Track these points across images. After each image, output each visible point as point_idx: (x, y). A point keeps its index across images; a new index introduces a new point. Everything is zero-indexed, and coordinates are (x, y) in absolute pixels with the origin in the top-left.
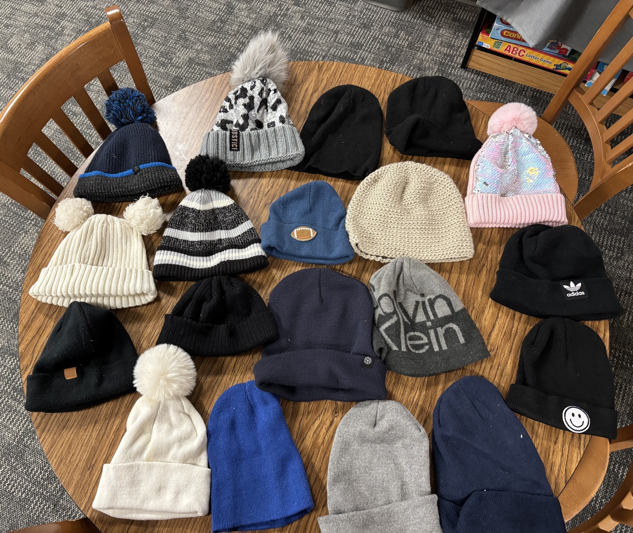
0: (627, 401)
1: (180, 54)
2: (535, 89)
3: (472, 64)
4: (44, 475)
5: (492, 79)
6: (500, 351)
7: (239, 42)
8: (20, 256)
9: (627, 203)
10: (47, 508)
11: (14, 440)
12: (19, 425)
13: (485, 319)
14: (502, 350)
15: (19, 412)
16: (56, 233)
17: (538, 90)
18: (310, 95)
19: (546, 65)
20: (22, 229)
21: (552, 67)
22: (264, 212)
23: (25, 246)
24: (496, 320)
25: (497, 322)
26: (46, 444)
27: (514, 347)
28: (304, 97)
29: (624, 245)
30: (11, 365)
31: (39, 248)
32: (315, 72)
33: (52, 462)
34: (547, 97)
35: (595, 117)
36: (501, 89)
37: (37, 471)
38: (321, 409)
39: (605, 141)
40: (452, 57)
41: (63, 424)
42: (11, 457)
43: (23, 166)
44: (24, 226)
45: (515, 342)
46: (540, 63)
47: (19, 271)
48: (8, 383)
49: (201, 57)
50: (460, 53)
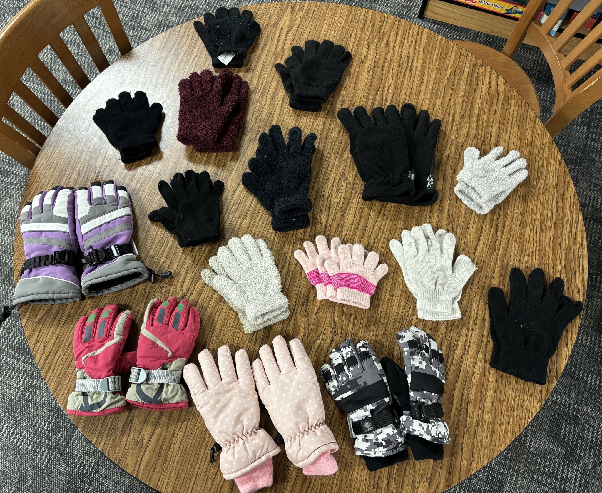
0: (591, 315)
1: (149, 17)
2: (488, 34)
3: (428, 14)
4: (48, 427)
5: (448, 27)
6: (487, 263)
7: (205, 3)
8: (6, 220)
9: (578, 135)
10: (54, 457)
11: (16, 396)
12: (20, 381)
13: (470, 234)
14: (489, 261)
15: (19, 369)
16: (44, 180)
17: (491, 35)
18: (285, 34)
19: (497, 10)
20: (6, 194)
21: (503, 11)
22: (250, 147)
23: (11, 210)
24: (481, 235)
25: (482, 236)
26: (52, 384)
27: (499, 258)
28: (279, 36)
29: (578, 173)
30: (7, 325)
31: (27, 195)
32: (288, 12)
33: (60, 400)
34: (500, 41)
35: (553, 46)
36: (457, 36)
37: (41, 423)
38: (321, 329)
39: (564, 68)
40: (409, 8)
41: (67, 363)
42: (15, 413)
43: (4, 114)
44: (8, 191)
45: (500, 254)
46: (492, 9)
47: (7, 234)
48: (5, 342)
49: (170, 19)
50: (416, 5)
